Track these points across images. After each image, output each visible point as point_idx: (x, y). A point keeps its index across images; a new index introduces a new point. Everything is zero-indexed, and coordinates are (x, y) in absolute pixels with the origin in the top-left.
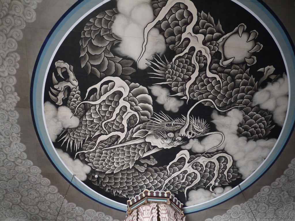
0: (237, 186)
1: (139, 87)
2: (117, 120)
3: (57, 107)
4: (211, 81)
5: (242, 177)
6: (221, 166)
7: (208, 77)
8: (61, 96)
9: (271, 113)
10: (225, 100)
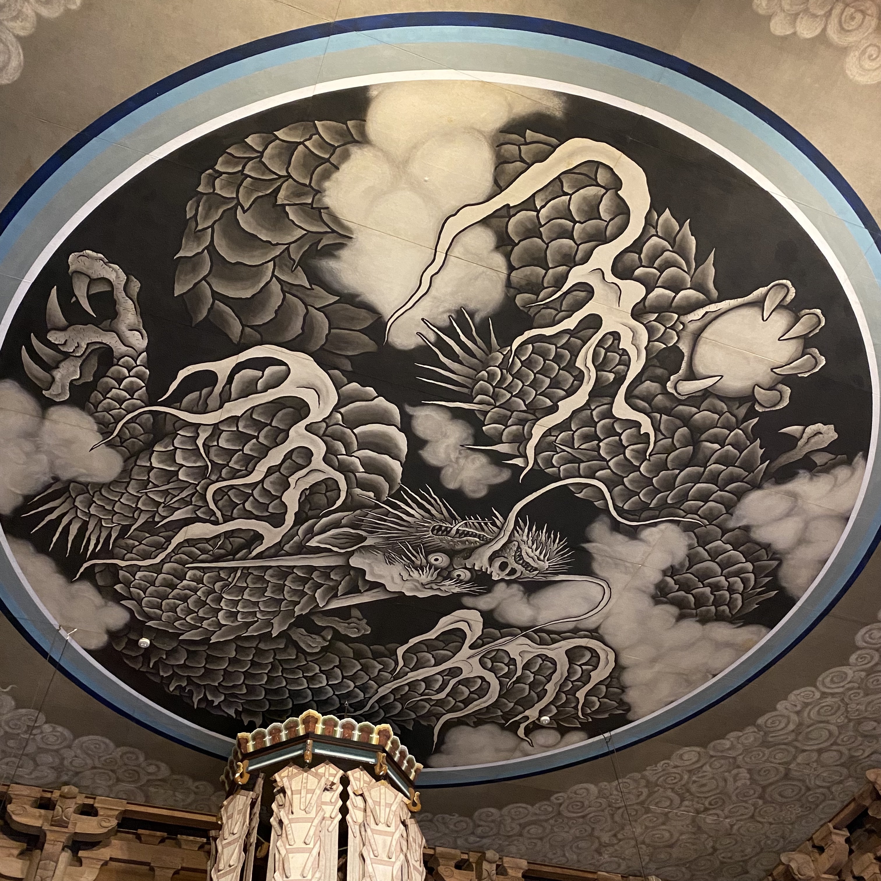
1: (373, 400)
2: (267, 485)
3: (46, 404)
4: (621, 428)
5: (629, 714)
6: (575, 672)
7: (613, 417)
8: (68, 372)
9: (778, 556)
10: (648, 494)
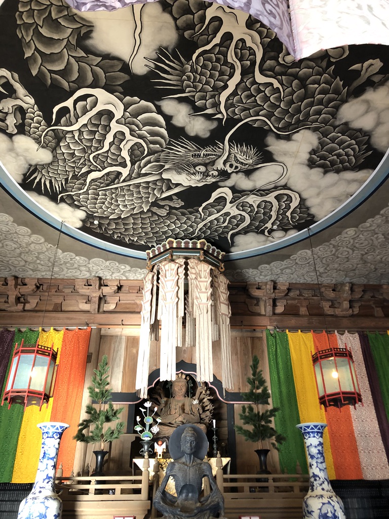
0: (306, 229)
1: (139, 103)
2: (113, 151)
5: (315, 218)
6: (282, 205)
7: (257, 83)
8: (11, 121)
9: (367, 134)
10: (289, 117)
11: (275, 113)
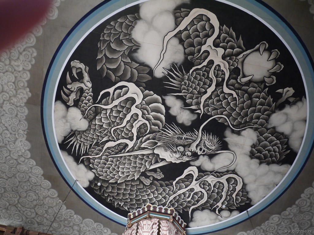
0: (245, 212)
1: (153, 95)
2: (127, 127)
3: (68, 107)
4: (227, 96)
5: (251, 202)
6: (230, 187)
7: (224, 93)
8: (73, 97)
9: (287, 137)
10: (240, 118)
11: (232, 114)
